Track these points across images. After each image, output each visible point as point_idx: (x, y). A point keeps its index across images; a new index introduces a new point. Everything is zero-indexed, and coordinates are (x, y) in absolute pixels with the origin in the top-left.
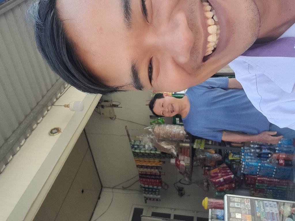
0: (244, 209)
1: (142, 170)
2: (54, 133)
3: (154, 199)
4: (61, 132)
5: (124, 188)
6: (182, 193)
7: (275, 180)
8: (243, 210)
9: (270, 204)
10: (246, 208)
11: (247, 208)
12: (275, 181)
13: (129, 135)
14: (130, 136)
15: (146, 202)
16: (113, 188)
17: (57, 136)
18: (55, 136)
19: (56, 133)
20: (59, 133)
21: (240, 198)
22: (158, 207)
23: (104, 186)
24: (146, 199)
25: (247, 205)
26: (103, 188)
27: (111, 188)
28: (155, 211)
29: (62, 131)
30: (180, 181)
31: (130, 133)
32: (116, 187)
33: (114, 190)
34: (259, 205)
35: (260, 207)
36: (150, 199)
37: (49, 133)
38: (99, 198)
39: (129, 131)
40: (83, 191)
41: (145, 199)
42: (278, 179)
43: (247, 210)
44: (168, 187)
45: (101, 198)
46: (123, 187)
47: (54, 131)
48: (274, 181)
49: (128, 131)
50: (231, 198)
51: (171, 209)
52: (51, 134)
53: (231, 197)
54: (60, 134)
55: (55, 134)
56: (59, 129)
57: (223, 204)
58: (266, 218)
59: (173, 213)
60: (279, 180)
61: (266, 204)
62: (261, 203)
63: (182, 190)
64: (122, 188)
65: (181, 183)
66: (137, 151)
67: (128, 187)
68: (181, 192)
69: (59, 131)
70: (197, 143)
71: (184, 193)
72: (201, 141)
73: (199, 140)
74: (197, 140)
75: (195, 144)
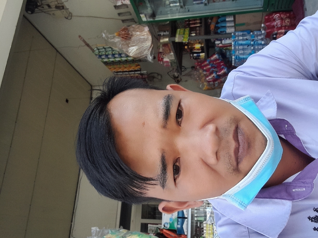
6: (178, 80)
13: (88, 45)
23: (93, 85)
26: (93, 87)
38: (91, 99)
40: (67, 101)
44: (161, 77)
63: (178, 78)
66: (106, 60)
70: (179, 34)
71: (181, 80)
72: (185, 31)
73: (182, 31)
74: (180, 31)
75: (177, 36)
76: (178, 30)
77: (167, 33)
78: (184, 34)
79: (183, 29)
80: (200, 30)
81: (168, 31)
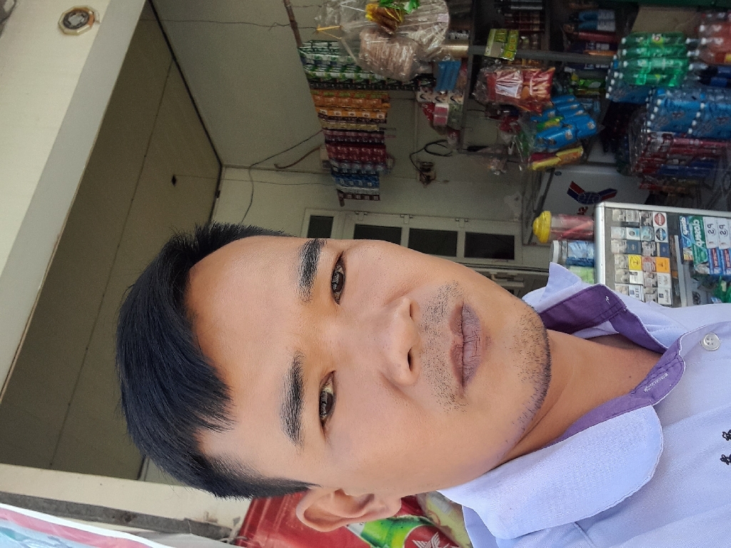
0: (649, 242)
1: (332, 124)
2: (76, 27)
3: (363, 197)
4: (98, 22)
5: (279, 168)
6: (429, 177)
7: (692, 142)
8: (647, 245)
9: (721, 227)
10: (657, 240)
11: (659, 239)
12: (694, 145)
13: (294, 24)
14: (299, 26)
15: (342, 204)
16: (250, 168)
17: (88, 35)
18: (81, 37)
19: (81, 25)
20: (91, 27)
21: (641, 211)
22: (368, 212)
23: (225, 163)
24: (343, 196)
25: (658, 230)
26: (224, 168)
27: (245, 168)
28: (363, 223)
29: (100, 16)
30: (425, 148)
31: (297, 19)
32: (258, 166)
33: (254, 173)
34: (691, 229)
35: (694, 234)
36: (354, 196)
37: (60, 27)
38: (217, 194)
39: (295, 10)
40: (174, 181)
41: (340, 197)
42: (701, 139)
43: (658, 245)
44: (394, 163)
45: (222, 195)
46: (276, 165)
47: (74, 20)
48: (690, 145)
49: (291, 10)
50: (614, 211)
51: (402, 215)
52: (67, 30)
53: (614, 208)
54: (95, 28)
55: (78, 31)
56: (90, 13)
57: (594, 230)
58: (708, 264)
59: (406, 225)
60: (702, 143)
61: (709, 226)
62: (696, 223)
63: (429, 170)
64: (274, 167)
65: (427, 152)
66: (320, 73)
67: (290, 166)
68: (426, 174)
69: (91, 19)
70: (496, 41)
71: (435, 177)
72: (508, 34)
73: (502, 33)
74: (497, 32)
75: (491, 43)
76: (493, 32)
77: (464, 35)
78: (507, 41)
79: (505, 30)
80: (539, 41)
81: (467, 32)
